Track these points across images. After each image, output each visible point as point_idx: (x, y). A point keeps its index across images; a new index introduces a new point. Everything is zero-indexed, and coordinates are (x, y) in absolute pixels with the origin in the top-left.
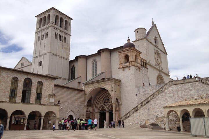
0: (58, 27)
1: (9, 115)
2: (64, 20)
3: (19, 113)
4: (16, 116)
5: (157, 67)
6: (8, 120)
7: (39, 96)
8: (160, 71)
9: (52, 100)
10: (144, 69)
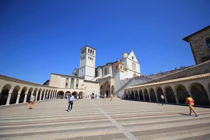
0: (90, 54)
1: (65, 93)
2: (92, 51)
3: (68, 92)
4: (67, 94)
5: (133, 70)
6: (64, 95)
7: (77, 85)
8: (135, 72)
9: (83, 87)
10: (125, 72)
